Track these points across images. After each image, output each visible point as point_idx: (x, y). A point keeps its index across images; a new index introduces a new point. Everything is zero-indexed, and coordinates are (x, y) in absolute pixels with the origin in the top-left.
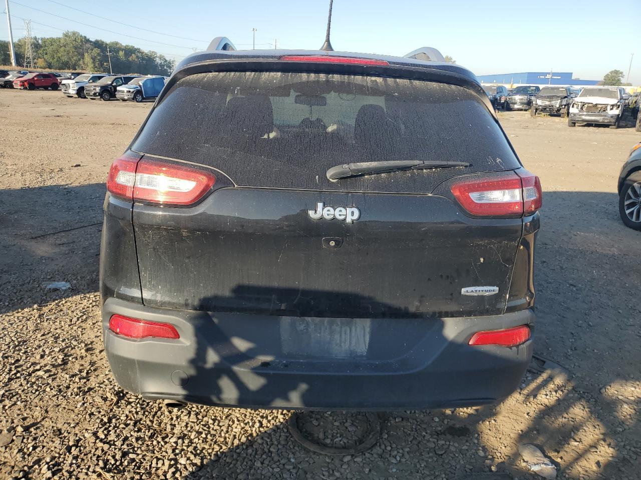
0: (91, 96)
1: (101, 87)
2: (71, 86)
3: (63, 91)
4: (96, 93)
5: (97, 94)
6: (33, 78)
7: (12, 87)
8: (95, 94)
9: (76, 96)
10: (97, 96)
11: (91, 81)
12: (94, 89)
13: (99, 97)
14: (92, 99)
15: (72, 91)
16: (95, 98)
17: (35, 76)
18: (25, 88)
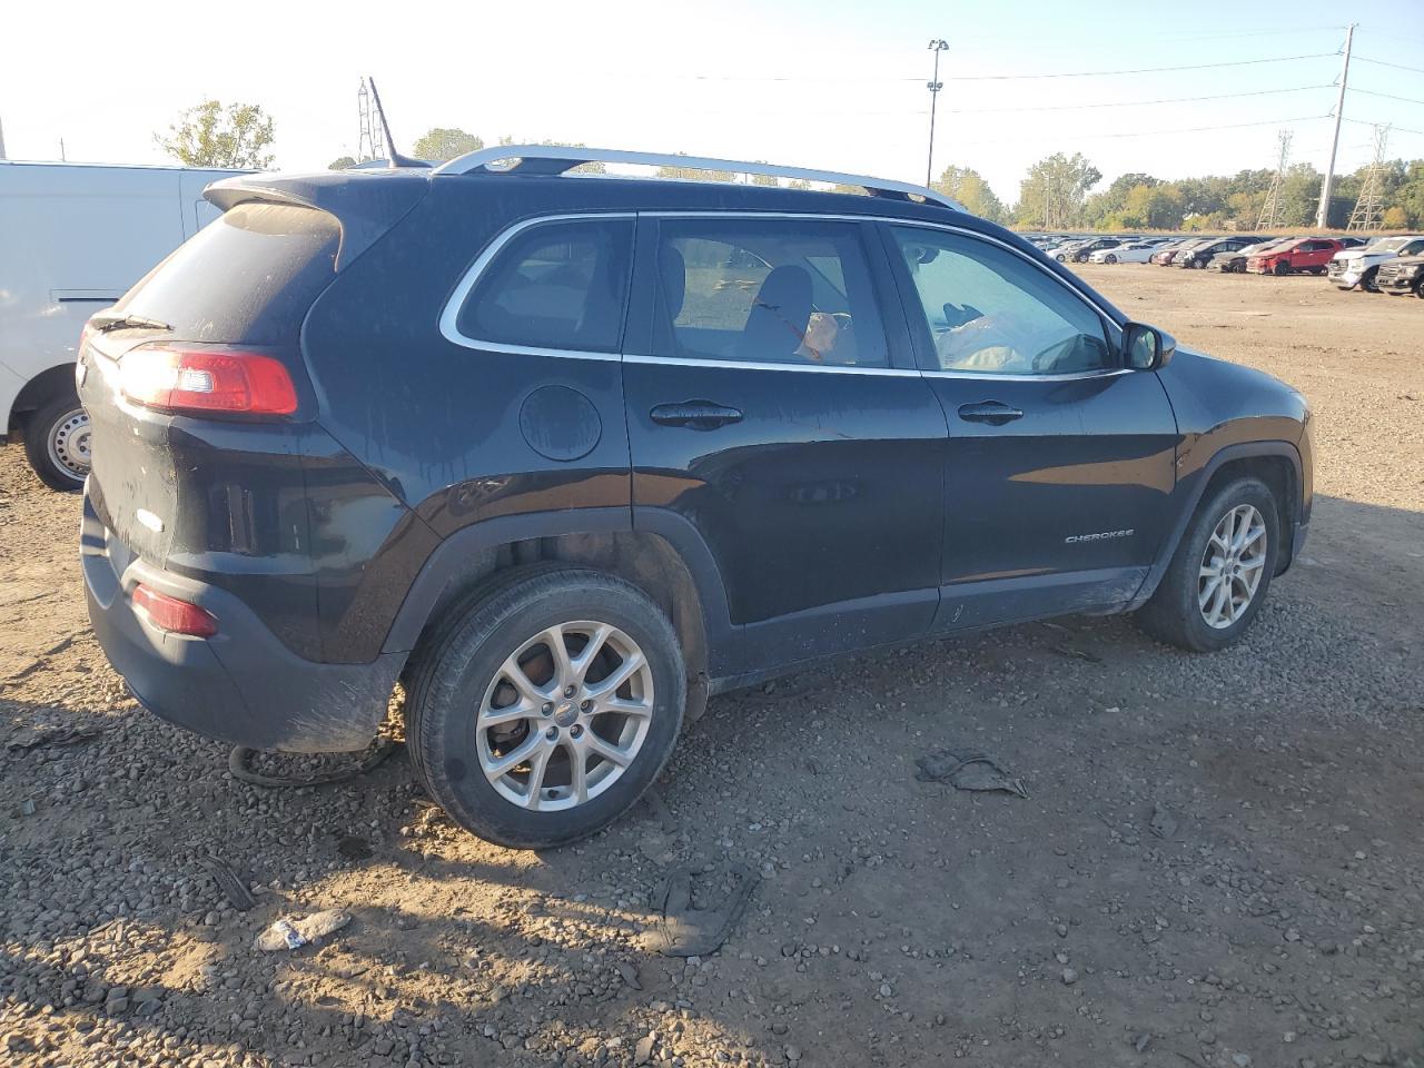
0: (1391, 286)
1: (1420, 265)
2: (1351, 263)
3: (1331, 276)
4: (1403, 281)
5: (1406, 282)
6: (1291, 251)
7: (1243, 270)
8: (1400, 284)
9: (1358, 287)
10: (1405, 287)
11: (1405, 252)
12: (1401, 271)
13: (1409, 289)
14: (1393, 294)
15: (1351, 277)
16: (1398, 291)
17: (1296, 247)
18: (1268, 273)
